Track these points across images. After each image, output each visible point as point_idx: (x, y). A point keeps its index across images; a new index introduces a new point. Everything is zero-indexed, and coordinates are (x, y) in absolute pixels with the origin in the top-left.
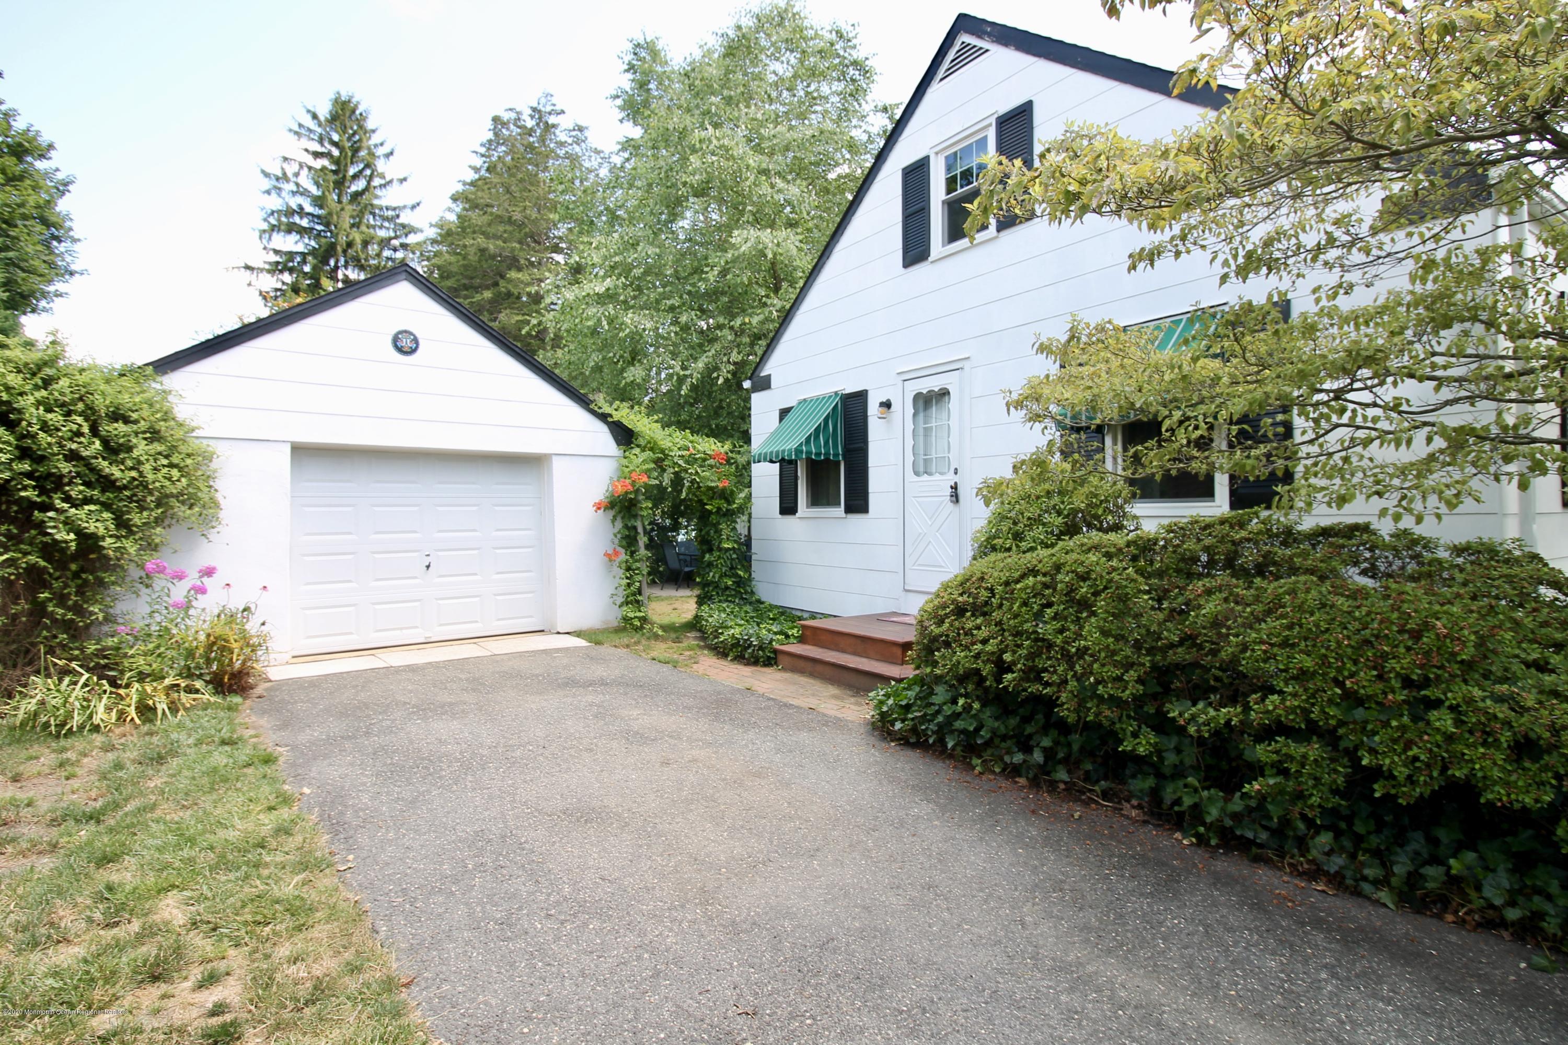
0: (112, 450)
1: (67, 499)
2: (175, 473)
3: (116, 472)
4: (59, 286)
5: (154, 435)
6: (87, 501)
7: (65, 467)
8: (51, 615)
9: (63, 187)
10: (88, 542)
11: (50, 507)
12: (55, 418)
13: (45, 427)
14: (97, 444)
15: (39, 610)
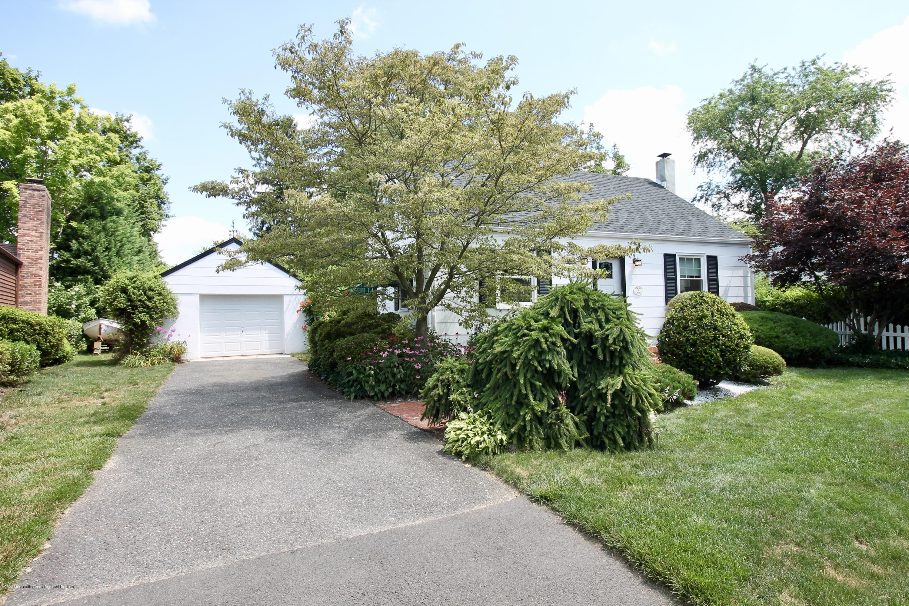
0: (150, 299)
1: (139, 311)
2: (165, 304)
3: (150, 304)
4: (163, 222)
5: (160, 294)
6: (143, 312)
7: (138, 303)
8: (134, 341)
9: (165, 182)
10: (143, 322)
11: (134, 313)
12: (136, 291)
13: (134, 293)
14: (146, 298)
15: (132, 340)
